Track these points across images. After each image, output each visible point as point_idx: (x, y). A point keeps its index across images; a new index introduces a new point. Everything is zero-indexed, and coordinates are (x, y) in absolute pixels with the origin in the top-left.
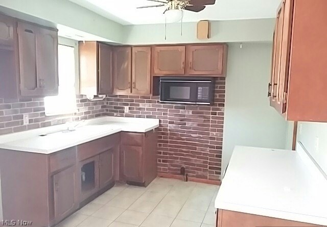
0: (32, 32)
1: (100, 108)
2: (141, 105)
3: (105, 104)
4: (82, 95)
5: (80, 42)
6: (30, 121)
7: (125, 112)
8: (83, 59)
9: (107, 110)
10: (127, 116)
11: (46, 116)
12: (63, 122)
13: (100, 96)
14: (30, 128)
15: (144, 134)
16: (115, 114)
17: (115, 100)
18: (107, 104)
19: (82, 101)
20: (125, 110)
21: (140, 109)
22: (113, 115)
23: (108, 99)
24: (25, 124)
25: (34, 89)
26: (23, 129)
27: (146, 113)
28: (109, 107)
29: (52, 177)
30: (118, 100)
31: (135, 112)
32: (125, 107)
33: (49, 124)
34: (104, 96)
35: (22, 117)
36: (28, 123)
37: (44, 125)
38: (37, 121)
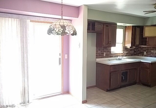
0: (108, 26)
1: (133, 52)
2: (152, 51)
3: (136, 50)
4: (126, 47)
5: (126, 27)
6: (106, 55)
7: (144, 54)
8: (127, 33)
9: (136, 53)
10: (145, 56)
11: (111, 54)
12: (117, 56)
13: (133, 47)
14: (106, 57)
15: (151, 64)
16: (140, 55)
17: (140, 49)
18: (137, 50)
19: (125, 49)
20: (144, 53)
21: (151, 53)
22: (139, 55)
23: (137, 49)
24: (104, 56)
25: (107, 44)
26: (103, 57)
27: (154, 55)
28: (137, 52)
29: (111, 73)
30: (142, 49)
31: (149, 55)
32: (145, 52)
33: (112, 57)
34: (135, 47)
35: (103, 53)
36: (105, 56)
37: (110, 57)
38: (108, 55)
